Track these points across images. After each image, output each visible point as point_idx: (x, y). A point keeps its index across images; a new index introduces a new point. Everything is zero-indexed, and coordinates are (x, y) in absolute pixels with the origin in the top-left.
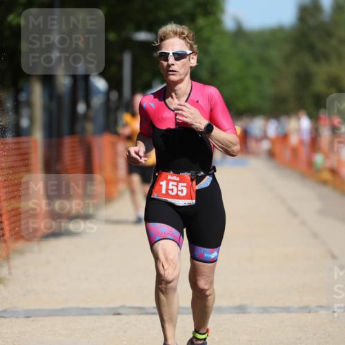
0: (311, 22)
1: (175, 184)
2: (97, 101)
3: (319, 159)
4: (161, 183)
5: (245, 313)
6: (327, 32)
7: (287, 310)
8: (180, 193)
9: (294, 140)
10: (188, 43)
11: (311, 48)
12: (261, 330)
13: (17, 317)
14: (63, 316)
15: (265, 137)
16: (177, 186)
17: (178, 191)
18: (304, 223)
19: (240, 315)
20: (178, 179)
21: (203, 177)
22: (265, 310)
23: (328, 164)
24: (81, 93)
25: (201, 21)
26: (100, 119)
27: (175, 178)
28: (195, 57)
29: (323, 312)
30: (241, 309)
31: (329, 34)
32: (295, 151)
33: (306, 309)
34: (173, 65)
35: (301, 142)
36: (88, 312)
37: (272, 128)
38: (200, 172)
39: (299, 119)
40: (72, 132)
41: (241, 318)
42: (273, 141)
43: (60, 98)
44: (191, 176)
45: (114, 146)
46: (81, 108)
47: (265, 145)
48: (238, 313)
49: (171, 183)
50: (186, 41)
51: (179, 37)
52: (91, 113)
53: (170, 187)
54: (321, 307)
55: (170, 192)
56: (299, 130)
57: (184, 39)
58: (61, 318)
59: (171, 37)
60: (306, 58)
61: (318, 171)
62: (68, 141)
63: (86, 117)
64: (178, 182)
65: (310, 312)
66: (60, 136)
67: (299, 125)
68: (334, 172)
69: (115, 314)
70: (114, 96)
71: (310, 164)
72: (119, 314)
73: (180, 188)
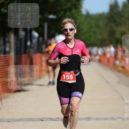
0: (115, 11)
1: (68, 75)
2: (35, 41)
3: (117, 62)
4: (63, 75)
5: (90, 120)
6: (120, 15)
7: (106, 119)
8: (70, 79)
9: (108, 55)
10: (74, 25)
11: (115, 21)
12: (96, 127)
13: (5, 122)
14: (22, 121)
15: (97, 54)
16: (69, 76)
17: (70, 78)
18: (112, 87)
19: (88, 121)
20: (69, 74)
21: (78, 72)
22: (97, 119)
23: (121, 65)
24: (28, 38)
25: (74, 11)
26: (36, 48)
27: (68, 73)
28: (76, 30)
29: (119, 120)
30: (89, 119)
31: (121, 16)
32: (108, 59)
33: (113, 119)
34: (69, 33)
35: (111, 56)
36: (31, 120)
37: (100, 51)
38: (76, 70)
39: (110, 48)
40: (25, 53)
41: (88, 122)
42: (100, 56)
43: (21, 40)
44: (74, 72)
45: (41, 57)
46: (29, 43)
47: (98, 57)
48: (87, 120)
49: (67, 75)
50: (73, 24)
51: (71, 23)
52: (32, 46)
53: (67, 77)
54: (118, 118)
55: (67, 78)
56: (110, 52)
57: (72, 23)
58: (21, 122)
59: (68, 23)
60: (113, 25)
61: (117, 67)
62: (24, 56)
63: (30, 47)
64: (69, 75)
65: (114, 120)
66: (21, 54)
67: (110, 50)
68: (123, 67)
69: (41, 121)
70: (41, 39)
71: (114, 64)
72: (43, 121)
73: (70, 77)
